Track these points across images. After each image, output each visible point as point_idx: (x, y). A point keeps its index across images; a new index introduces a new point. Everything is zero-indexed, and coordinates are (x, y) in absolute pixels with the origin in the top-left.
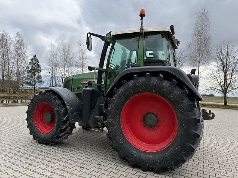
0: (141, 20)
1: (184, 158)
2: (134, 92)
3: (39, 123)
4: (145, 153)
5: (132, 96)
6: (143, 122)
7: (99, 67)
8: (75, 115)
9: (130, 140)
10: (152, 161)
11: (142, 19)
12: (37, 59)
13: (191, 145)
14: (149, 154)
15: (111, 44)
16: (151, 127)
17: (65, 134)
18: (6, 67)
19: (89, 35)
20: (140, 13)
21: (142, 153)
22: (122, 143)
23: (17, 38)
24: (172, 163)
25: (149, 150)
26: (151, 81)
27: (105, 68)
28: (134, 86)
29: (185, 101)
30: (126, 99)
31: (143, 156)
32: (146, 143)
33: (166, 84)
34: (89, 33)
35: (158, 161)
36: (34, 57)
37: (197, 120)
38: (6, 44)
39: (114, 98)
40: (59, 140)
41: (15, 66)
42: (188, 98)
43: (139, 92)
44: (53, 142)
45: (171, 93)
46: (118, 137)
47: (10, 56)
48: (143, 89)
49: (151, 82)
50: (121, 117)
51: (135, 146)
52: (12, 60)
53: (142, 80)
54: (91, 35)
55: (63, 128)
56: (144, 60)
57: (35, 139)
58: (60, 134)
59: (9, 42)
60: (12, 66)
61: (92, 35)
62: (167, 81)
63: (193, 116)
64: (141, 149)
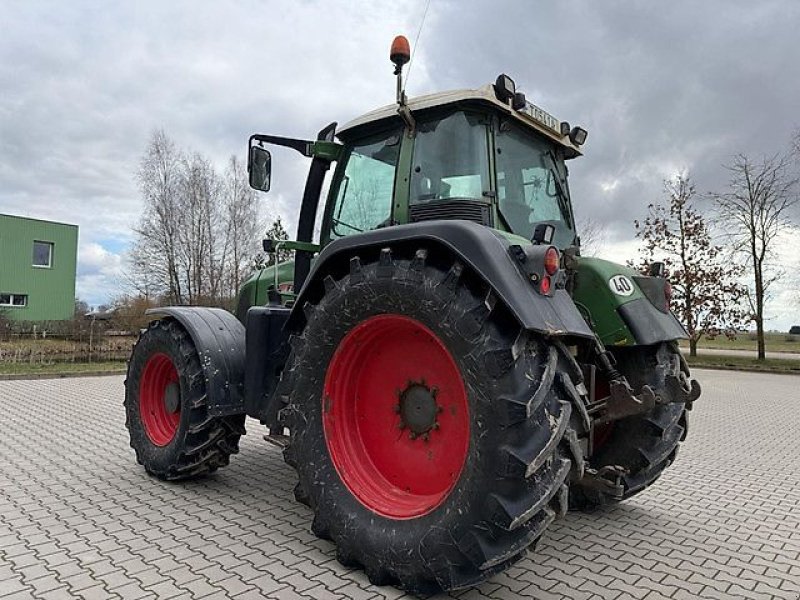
0: (396, 73)
1: (484, 546)
2: (353, 312)
3: (153, 414)
4: (381, 521)
5: (351, 327)
6: (399, 416)
7: (298, 240)
8: (227, 390)
9: (346, 475)
10: (393, 551)
11: (398, 72)
12: (284, 233)
13: (503, 502)
14: (391, 524)
15: (334, 165)
16: (419, 434)
17: (208, 449)
18: (206, 261)
19: (255, 143)
20: (392, 50)
21: (372, 521)
22: (322, 483)
23: (232, 175)
24: (449, 563)
25: (396, 512)
26: (393, 274)
27: (316, 240)
28: (352, 295)
29: (482, 340)
30: (336, 336)
31: (372, 533)
32: (401, 488)
33: (432, 281)
34: (256, 137)
35: (409, 553)
36: (275, 225)
37: (516, 408)
38: (205, 192)
39: (303, 337)
40: (190, 466)
41: (231, 256)
42: (493, 329)
43: (366, 315)
44: (174, 472)
45: (444, 312)
46: (312, 464)
47: (214, 228)
48: (375, 303)
49: (394, 278)
50: (324, 396)
51: (359, 496)
52: (221, 240)
53: (371, 272)
54: (264, 143)
55: (194, 432)
56: (410, 207)
57: (140, 463)
58: (188, 448)
59: (212, 187)
60: (221, 257)
61: (267, 141)
62: (437, 272)
63: (506, 393)
64: (371, 507)
